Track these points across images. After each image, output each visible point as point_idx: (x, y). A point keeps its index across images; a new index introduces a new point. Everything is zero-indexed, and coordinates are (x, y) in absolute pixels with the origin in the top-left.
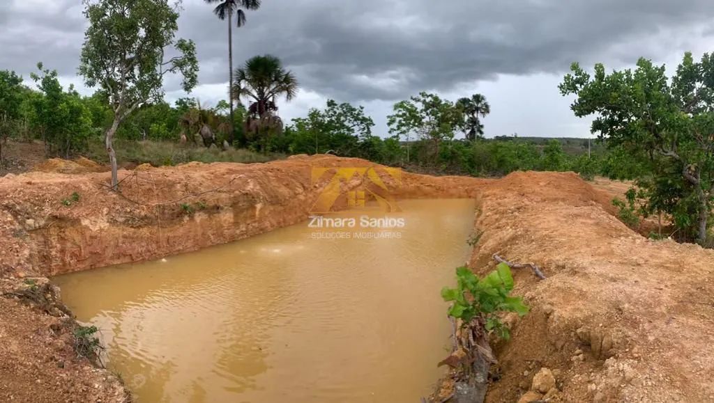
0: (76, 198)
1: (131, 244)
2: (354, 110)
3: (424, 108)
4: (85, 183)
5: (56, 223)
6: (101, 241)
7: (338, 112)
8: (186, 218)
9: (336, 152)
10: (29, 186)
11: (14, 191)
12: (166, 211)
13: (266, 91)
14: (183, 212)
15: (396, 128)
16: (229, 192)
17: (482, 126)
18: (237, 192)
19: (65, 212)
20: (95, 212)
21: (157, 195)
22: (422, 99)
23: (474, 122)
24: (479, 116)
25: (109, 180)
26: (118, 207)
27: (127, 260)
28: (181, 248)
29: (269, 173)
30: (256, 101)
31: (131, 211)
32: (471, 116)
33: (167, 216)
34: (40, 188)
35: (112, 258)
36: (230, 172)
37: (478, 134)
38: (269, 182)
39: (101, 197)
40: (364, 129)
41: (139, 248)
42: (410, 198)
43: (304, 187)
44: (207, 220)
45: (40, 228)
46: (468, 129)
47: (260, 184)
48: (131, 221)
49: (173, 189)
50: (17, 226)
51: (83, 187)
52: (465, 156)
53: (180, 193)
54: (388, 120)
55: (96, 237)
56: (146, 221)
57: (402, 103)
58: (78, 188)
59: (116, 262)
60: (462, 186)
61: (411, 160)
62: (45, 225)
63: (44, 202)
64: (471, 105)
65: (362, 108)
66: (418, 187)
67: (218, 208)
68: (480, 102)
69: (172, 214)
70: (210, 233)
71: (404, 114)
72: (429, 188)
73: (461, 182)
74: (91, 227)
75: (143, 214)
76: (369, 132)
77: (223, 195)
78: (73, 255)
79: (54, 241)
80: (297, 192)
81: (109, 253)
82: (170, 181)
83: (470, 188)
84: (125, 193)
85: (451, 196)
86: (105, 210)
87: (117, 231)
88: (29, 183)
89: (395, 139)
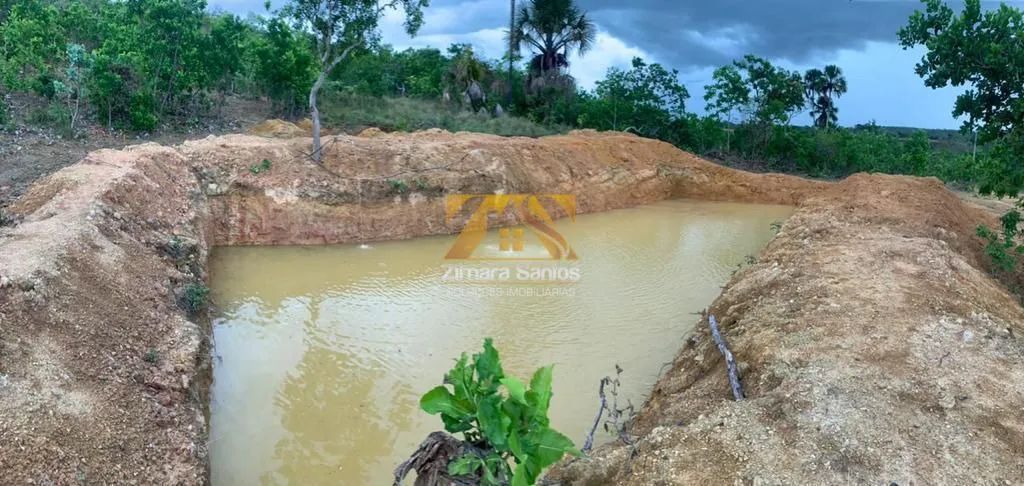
0: (267, 165)
1: (324, 222)
2: (665, 74)
3: (749, 77)
4: (281, 149)
5: (239, 190)
6: (286, 216)
7: (647, 74)
8: (398, 199)
9: (639, 131)
10: (222, 149)
11: (206, 154)
12: (373, 188)
13: (556, 39)
14: (394, 191)
15: (715, 104)
16: (462, 171)
17: (836, 110)
18: (472, 172)
19: (250, 179)
20: (284, 183)
21: (369, 167)
22: (748, 65)
23: (825, 103)
24: (832, 95)
25: (310, 148)
26: (312, 179)
27: (318, 241)
28: (389, 234)
29: (525, 151)
30: (541, 53)
31: (328, 186)
32: (822, 95)
33: (373, 194)
34: (232, 152)
35: (299, 237)
36: (475, 145)
37: (831, 120)
38: (522, 162)
39: (295, 166)
40: (676, 101)
41: (334, 229)
42: (717, 200)
43: (572, 172)
44: (425, 203)
45: (221, 194)
46: (818, 112)
47: (508, 164)
48: (327, 197)
49: (391, 162)
50: (198, 190)
51: (278, 154)
52: (805, 149)
53: (397, 168)
54: (705, 92)
55: (280, 211)
56: (347, 198)
57: (724, 69)
58: (273, 153)
59: (303, 242)
60: (788, 188)
61: (732, 148)
62: (228, 192)
63: (232, 167)
64: (823, 81)
65: (676, 72)
66: (729, 186)
67: (441, 190)
68: (835, 75)
69: (380, 193)
70: (428, 219)
71: (726, 85)
72: (742, 189)
73: (787, 183)
74: (276, 199)
75: (342, 189)
76: (682, 106)
77: (451, 175)
78: (254, 227)
79: (235, 210)
80: (561, 179)
81: (296, 230)
82: (389, 150)
83: (798, 191)
84: (327, 165)
85: (771, 201)
86: (296, 182)
87: (308, 207)
88: (223, 146)
89: (715, 119)
